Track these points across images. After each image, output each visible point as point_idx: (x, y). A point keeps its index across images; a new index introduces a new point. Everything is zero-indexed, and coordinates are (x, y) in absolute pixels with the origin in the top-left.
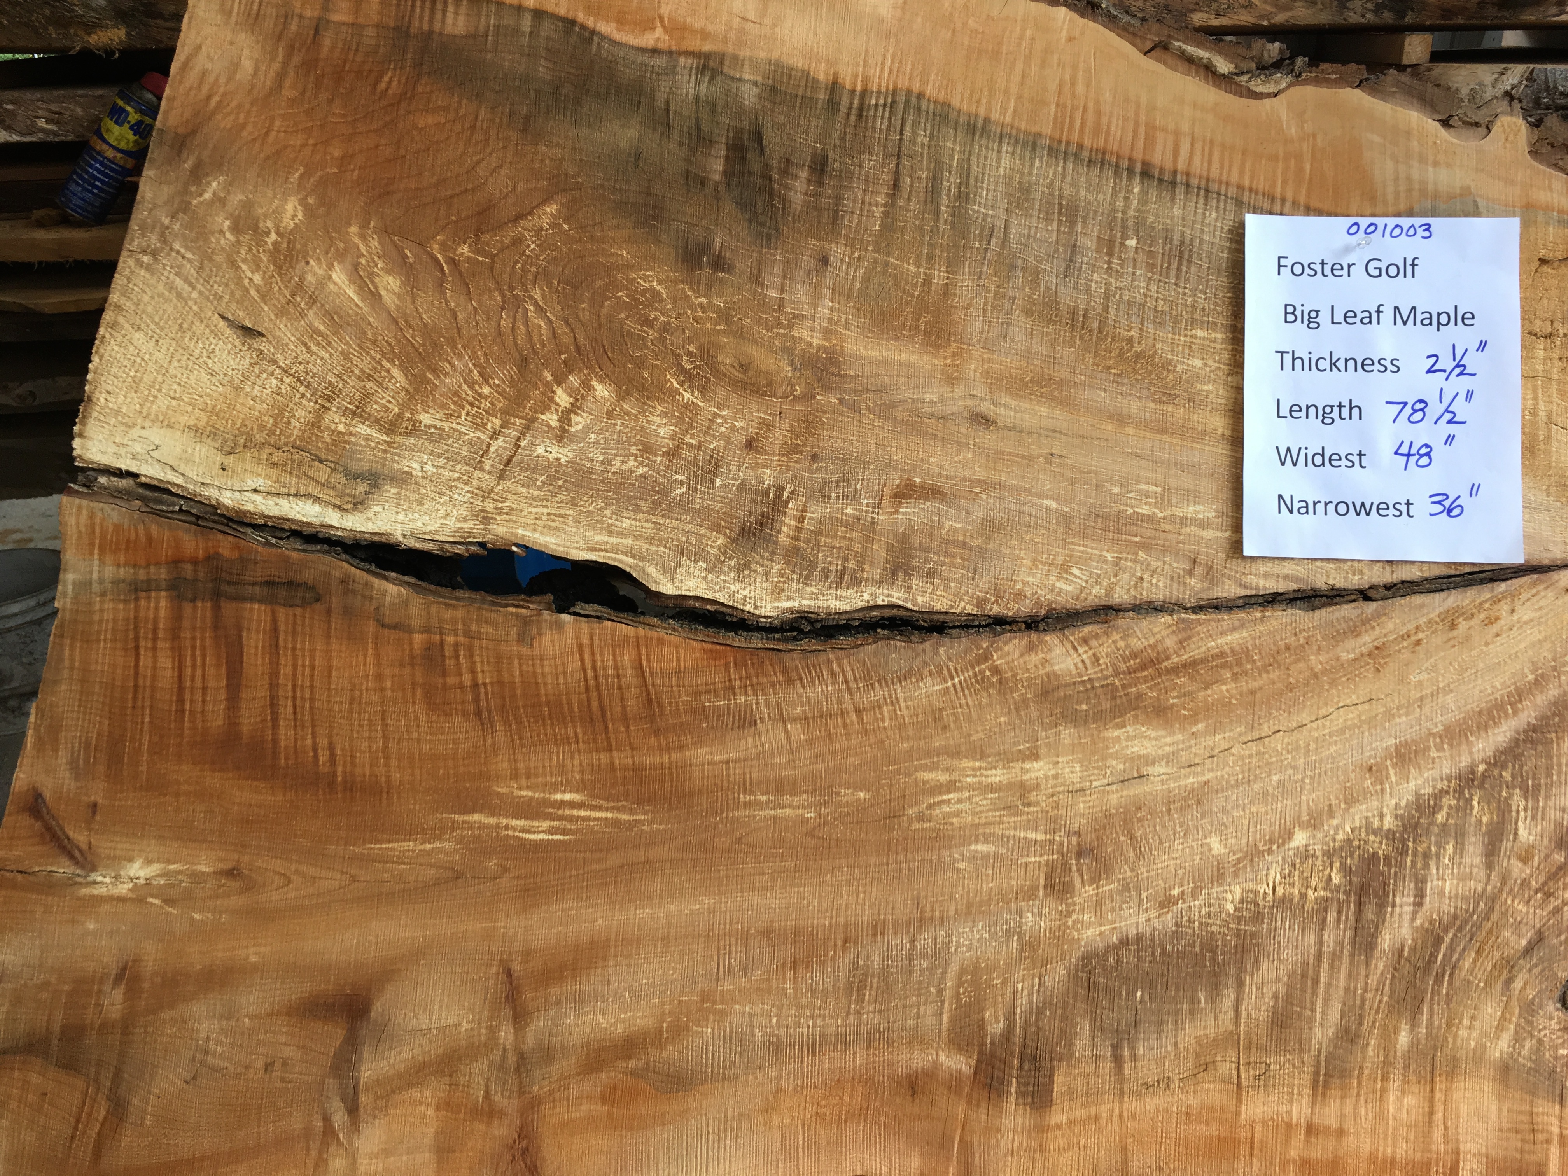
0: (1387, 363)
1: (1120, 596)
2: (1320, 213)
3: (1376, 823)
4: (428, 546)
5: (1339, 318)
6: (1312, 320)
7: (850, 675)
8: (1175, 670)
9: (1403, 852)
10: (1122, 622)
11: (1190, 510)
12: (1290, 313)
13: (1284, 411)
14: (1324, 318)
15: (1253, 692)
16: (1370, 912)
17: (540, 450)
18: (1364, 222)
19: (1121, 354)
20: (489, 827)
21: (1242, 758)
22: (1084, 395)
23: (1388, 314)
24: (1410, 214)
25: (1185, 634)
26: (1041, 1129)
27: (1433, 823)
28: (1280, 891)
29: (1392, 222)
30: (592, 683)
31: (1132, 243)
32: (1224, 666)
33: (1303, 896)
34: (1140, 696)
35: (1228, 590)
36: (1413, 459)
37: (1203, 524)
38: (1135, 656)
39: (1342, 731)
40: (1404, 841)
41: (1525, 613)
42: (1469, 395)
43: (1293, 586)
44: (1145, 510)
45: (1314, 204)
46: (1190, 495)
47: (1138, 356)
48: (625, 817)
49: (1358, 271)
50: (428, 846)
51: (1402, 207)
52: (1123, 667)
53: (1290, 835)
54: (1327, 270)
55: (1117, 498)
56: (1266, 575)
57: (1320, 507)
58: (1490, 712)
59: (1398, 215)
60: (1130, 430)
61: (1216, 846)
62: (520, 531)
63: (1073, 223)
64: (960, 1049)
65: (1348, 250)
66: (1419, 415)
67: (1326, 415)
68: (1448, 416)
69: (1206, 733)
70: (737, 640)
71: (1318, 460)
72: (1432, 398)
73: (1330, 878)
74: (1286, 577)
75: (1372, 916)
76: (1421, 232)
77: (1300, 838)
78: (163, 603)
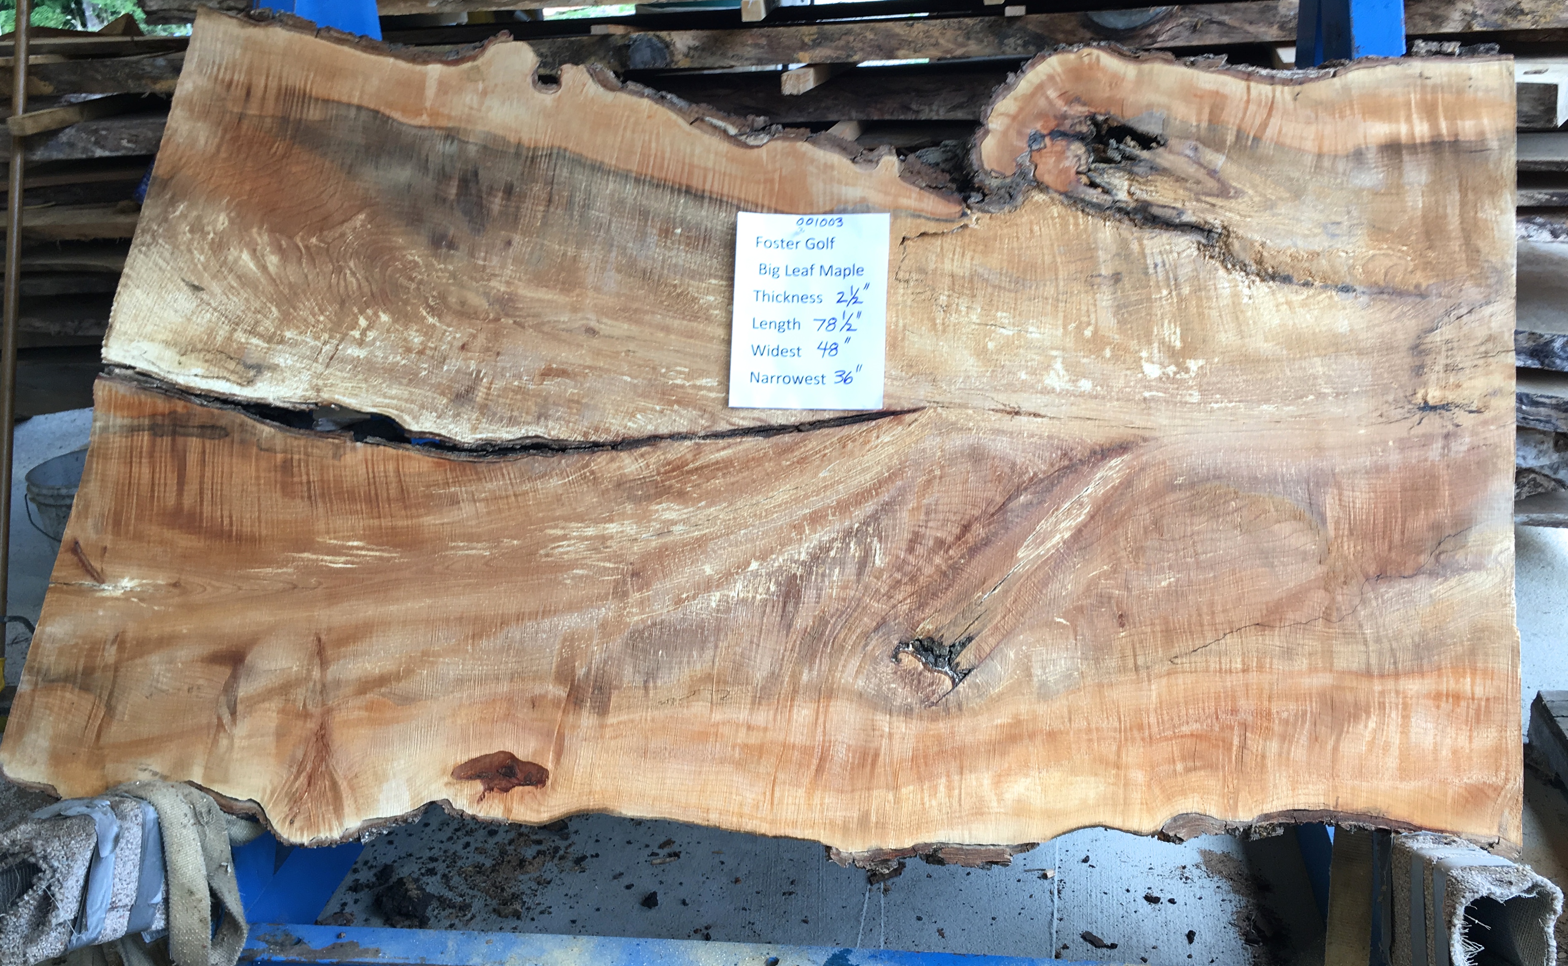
0: (815, 297)
1: (663, 430)
2: (782, 212)
3: (796, 557)
4: (287, 405)
5: (790, 272)
6: (775, 273)
7: (512, 476)
8: (691, 472)
9: (810, 573)
10: (663, 444)
11: (703, 382)
12: (763, 269)
13: (757, 324)
14: (782, 272)
15: (733, 484)
16: (790, 608)
17: (349, 351)
18: (806, 218)
19: (669, 294)
20: (313, 560)
21: (725, 521)
22: (648, 317)
23: (817, 269)
24: (831, 212)
25: (698, 451)
26: (602, 726)
27: (828, 556)
28: (741, 595)
29: (821, 217)
30: (372, 481)
31: (679, 231)
32: (718, 469)
33: (754, 598)
34: (671, 487)
35: (723, 426)
36: (827, 352)
37: (710, 389)
38: (669, 464)
39: (780, 505)
40: (811, 567)
41: (886, 438)
42: (859, 314)
43: (759, 424)
44: (679, 382)
45: (779, 208)
46: (702, 374)
47: (679, 295)
48: (385, 555)
49: (802, 245)
50: (280, 571)
51: (828, 208)
52: (662, 470)
53: (749, 564)
54: (785, 244)
55: (664, 375)
56: (743, 418)
57: (775, 379)
58: (863, 493)
59: (825, 213)
60: (673, 337)
61: (708, 570)
62: (336, 397)
63: (647, 220)
64: (561, 683)
65: (797, 234)
66: (832, 327)
67: (780, 327)
68: (847, 327)
69: (704, 507)
70: (452, 456)
71: (775, 352)
72: (839, 317)
73: (769, 588)
74: (754, 419)
75: (791, 609)
76: (836, 223)
77: (754, 565)
78: (146, 438)
